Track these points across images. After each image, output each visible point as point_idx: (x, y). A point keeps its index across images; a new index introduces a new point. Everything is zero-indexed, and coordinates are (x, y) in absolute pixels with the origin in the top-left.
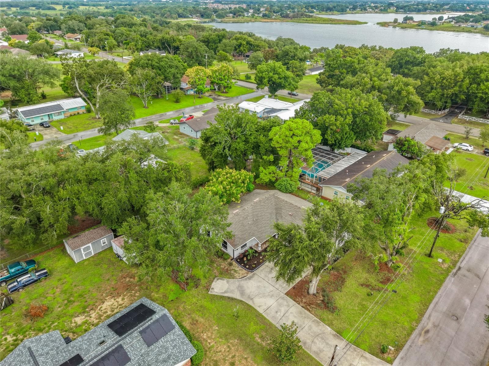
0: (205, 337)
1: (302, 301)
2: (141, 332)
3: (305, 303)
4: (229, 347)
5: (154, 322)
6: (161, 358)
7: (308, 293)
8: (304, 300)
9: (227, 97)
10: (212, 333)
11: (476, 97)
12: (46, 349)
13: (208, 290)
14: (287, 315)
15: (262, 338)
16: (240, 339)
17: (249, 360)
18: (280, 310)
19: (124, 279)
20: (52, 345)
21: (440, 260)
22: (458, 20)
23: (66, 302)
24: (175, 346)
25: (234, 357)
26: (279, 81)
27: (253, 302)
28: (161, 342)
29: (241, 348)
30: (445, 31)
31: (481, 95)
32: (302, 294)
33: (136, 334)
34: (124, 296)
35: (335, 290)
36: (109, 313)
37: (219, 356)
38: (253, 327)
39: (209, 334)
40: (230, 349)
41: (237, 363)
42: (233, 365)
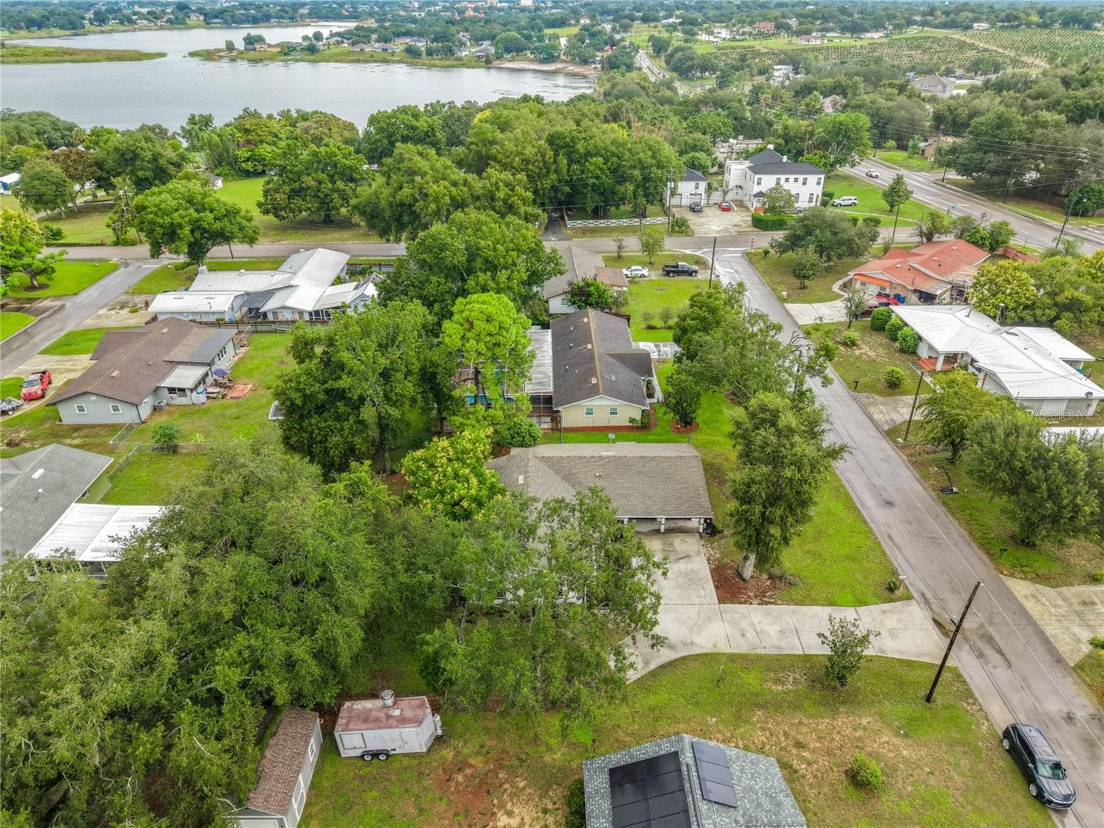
3: (756, 597)
4: (763, 729)
6: (767, 806)
7: (744, 580)
8: (751, 594)
10: (719, 732)
11: (585, 185)
14: (758, 629)
15: (777, 681)
16: (763, 706)
17: (805, 721)
18: (744, 630)
19: (453, 784)
22: (358, 37)
25: (786, 735)
26: (218, 225)
27: (699, 646)
29: (777, 717)
30: (341, 62)
31: (592, 181)
32: (739, 588)
34: (502, 806)
38: (752, 679)
40: (769, 729)
41: (801, 738)
42: (799, 745)
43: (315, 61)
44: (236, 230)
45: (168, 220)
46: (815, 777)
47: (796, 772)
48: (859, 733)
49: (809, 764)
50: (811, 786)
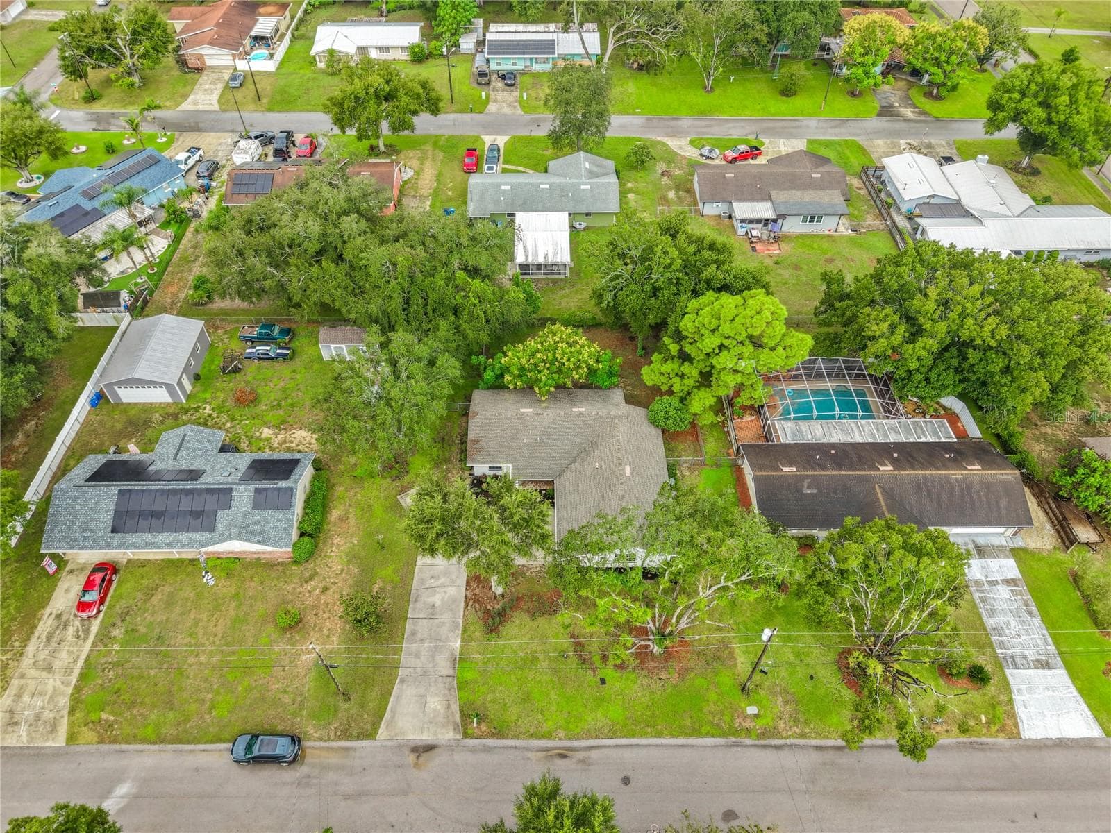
0: (335, 542)
1: (474, 589)
2: (258, 491)
3: (474, 594)
4: (342, 570)
5: (274, 489)
6: (252, 527)
8: (477, 591)
10: (345, 543)
13: (401, 492)
14: (438, 589)
16: (362, 572)
18: (438, 578)
21: (752, 710)
23: (275, 403)
24: (277, 527)
25: (334, 583)
28: (266, 513)
29: (351, 582)
33: (252, 488)
35: (529, 612)
36: (294, 445)
37: (323, 571)
38: (387, 571)
39: (342, 542)
40: (341, 573)
41: (330, 592)
42: (325, 589)
46: (300, 593)
47: (306, 582)
48: (325, 631)
49: (309, 592)
50: (294, 589)
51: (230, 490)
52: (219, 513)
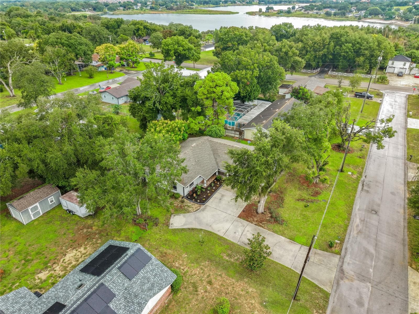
0: (177, 265)
1: (254, 220)
2: (119, 269)
3: (257, 221)
4: (202, 269)
6: (145, 287)
7: (257, 213)
8: (255, 219)
9: (137, 71)
10: (183, 261)
12: (17, 307)
13: (168, 225)
14: (244, 233)
15: (229, 256)
16: (210, 260)
17: (223, 275)
18: (238, 231)
19: (81, 231)
20: (22, 301)
21: (350, 173)
22: (306, 9)
23: (23, 262)
24: (156, 274)
25: (209, 276)
26: (184, 52)
27: (212, 228)
29: (213, 268)
32: (252, 215)
33: (115, 271)
34: (86, 245)
35: (278, 207)
36: (74, 263)
37: (195, 278)
38: (218, 249)
39: (181, 262)
40: (204, 270)
41: (213, 280)
42: (210, 283)
43: (288, 17)
44: (191, 55)
45: (167, 47)
46: (203, 298)
47: (197, 291)
48: (243, 293)
49: (206, 292)
50: (197, 300)
51: (102, 284)
52: (111, 305)
